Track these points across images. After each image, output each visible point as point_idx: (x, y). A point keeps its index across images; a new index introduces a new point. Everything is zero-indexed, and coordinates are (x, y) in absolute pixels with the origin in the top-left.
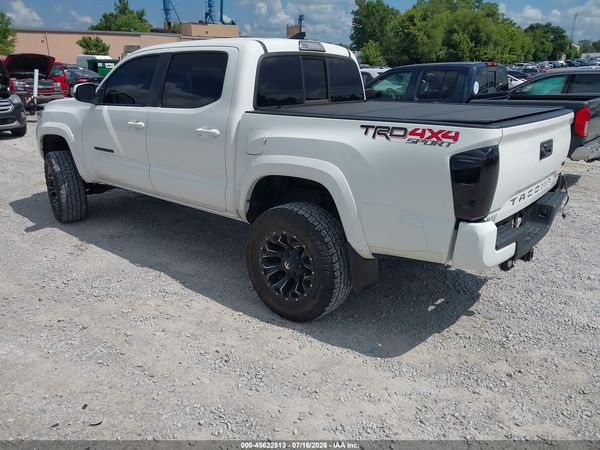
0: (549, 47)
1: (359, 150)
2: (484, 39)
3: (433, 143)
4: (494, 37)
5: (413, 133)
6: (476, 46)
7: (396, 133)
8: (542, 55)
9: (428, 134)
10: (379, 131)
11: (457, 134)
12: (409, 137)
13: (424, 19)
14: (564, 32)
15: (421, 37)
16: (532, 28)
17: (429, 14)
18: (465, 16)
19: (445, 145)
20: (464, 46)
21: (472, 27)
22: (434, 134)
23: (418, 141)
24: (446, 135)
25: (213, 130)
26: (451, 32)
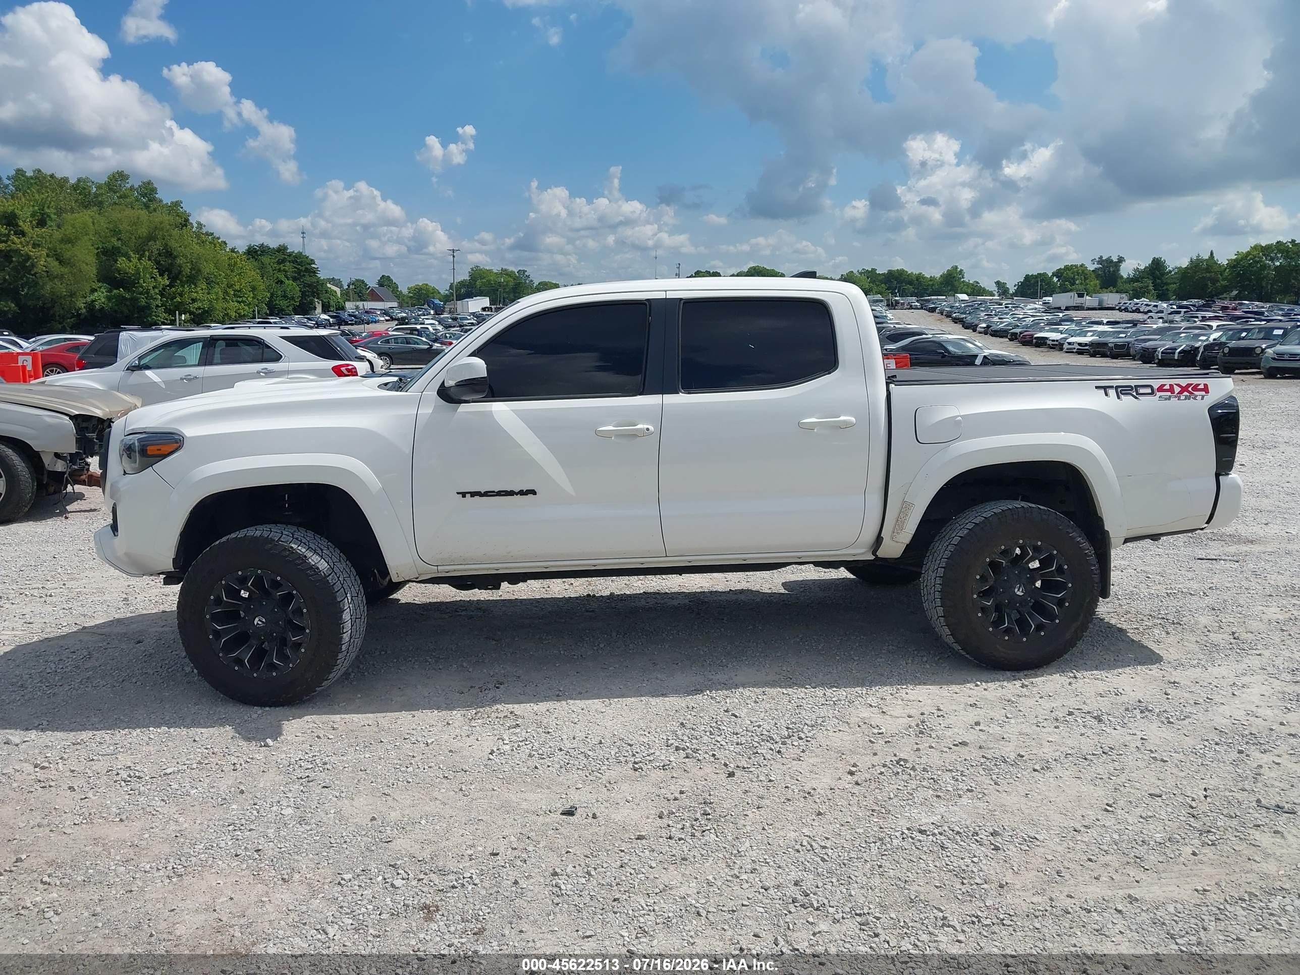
0: (293, 288)
1: (1111, 415)
2: (187, 270)
3: (1187, 398)
4: (208, 268)
5: (1161, 389)
6: (171, 286)
7: (1142, 391)
8: (283, 303)
9: (1177, 389)
10: (1122, 391)
11: (1206, 386)
12: (1159, 394)
13: (42, 223)
14: (313, 262)
15: (42, 260)
16: (253, 253)
17: (51, 211)
18: (136, 223)
19: (1199, 398)
20: (146, 283)
21: (156, 247)
22: (1184, 389)
23: (1170, 397)
24: (1196, 388)
25: (842, 418)
26: (108, 254)
